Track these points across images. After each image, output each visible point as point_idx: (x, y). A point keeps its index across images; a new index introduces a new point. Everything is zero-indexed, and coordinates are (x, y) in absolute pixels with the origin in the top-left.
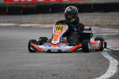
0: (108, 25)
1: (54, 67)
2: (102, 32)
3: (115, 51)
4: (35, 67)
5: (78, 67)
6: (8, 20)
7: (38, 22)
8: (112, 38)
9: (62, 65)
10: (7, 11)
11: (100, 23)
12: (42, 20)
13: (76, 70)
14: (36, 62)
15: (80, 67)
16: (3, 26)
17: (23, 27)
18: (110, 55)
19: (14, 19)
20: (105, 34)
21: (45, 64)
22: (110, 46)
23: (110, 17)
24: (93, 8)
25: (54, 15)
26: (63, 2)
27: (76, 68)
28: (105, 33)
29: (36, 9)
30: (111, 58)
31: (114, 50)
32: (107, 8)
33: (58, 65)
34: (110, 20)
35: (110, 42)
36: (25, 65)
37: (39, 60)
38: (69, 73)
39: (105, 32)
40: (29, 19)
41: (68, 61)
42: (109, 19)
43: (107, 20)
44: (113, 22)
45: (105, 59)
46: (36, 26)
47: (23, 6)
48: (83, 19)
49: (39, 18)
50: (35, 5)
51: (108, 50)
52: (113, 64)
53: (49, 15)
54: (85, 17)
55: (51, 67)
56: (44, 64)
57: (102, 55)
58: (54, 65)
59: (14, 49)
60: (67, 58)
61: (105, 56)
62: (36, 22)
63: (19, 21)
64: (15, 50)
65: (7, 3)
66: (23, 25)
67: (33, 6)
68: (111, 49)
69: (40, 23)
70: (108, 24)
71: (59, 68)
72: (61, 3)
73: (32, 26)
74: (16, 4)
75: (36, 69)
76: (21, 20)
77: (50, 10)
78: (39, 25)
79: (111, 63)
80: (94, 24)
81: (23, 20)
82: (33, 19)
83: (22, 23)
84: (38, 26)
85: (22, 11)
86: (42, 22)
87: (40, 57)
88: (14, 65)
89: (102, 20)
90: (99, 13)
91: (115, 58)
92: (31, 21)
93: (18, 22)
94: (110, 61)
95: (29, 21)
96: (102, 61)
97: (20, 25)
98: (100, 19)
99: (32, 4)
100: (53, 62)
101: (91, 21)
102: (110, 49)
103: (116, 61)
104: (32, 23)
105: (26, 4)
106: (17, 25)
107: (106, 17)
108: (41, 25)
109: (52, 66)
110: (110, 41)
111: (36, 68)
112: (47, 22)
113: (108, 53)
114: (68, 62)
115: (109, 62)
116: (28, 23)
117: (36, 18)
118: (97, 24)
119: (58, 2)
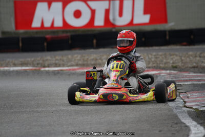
0: (194, 67)
2: (183, 79)
3: (202, 111)
6: (22, 60)
7: (73, 63)
8: (199, 90)
10: (21, 45)
11: (180, 64)
12: (80, 60)
16: (13, 71)
17: (48, 72)
18: (192, 118)
19: (33, 59)
20: (186, 83)
22: (194, 104)
23: (198, 53)
24: (168, 37)
25: (101, 50)
26: (117, 28)
28: (187, 81)
29: (70, 42)
30: (195, 123)
31: (200, 109)
32: (192, 37)
34: (198, 58)
35: (195, 97)
39: (187, 79)
42: (196, 56)
43: (191, 58)
44: (203, 62)
45: (183, 125)
46: (70, 70)
47: (48, 36)
48: (150, 56)
49: (76, 56)
50: (69, 34)
51: (190, 109)
52: (196, 134)
53: (92, 50)
54: (154, 54)
57: (179, 119)
59: (28, 110)
61: (183, 121)
62: (69, 64)
63: (41, 62)
64: (30, 112)
65: (21, 31)
66: (47, 69)
67: (64, 35)
68: (194, 107)
69: (77, 65)
70: (195, 64)
72: (114, 30)
73: (61, 70)
74: (37, 33)
76: (43, 61)
77: (95, 41)
79: (193, 132)
80: (171, 65)
81: (47, 60)
82: (65, 58)
83: (46, 65)
84: (73, 70)
85: (45, 44)
89: (183, 58)
90: (178, 47)
91: (201, 124)
92: (61, 62)
93: (38, 64)
94: (192, 128)
95: (57, 62)
96: (177, 128)
97: (43, 69)
98: (181, 57)
99: (63, 32)
101: (165, 61)
102: (193, 109)
103: (202, 128)
104: (63, 65)
105: (54, 32)
106: (38, 68)
107: (191, 53)
108: (78, 69)
110: (195, 94)
112: (89, 62)
113: (190, 116)
115: (190, 130)
116: (56, 65)
117: (70, 56)
118: (174, 65)
119: (108, 28)
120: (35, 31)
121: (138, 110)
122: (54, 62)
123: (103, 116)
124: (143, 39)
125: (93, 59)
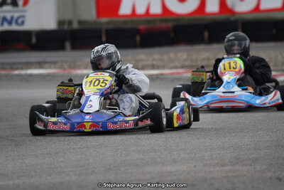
1: (218, 171)
4: (171, 172)
5: (275, 172)
7: (176, 64)
9: (237, 167)
10: (104, 38)
13: (271, 178)
14: (175, 162)
15: (279, 173)
21: (195, 167)
25: (215, 46)
26: (237, 16)
27: (269, 174)
29: (172, 35)
33: (227, 168)
36: (148, 169)
37: (182, 156)
38: (253, 187)
40: (157, 57)
41: (250, 157)
46: (173, 74)
47: (142, 27)
49: (180, 54)
50: (170, 25)
53: (202, 47)
55: (210, 172)
56: (192, 166)
58: (218, 168)
60: (248, 150)
62: (172, 65)
65: (104, 20)
67: (163, 25)
69: (182, 67)
71: (230, 174)
72: (233, 18)
73: (162, 74)
74: (125, 22)
75: (175, 178)
77: (206, 34)
78: (181, 70)
81: (141, 60)
82: (165, 57)
83: (140, 66)
84: (178, 73)
85: (138, 38)
86: (187, 63)
87: (182, 149)
88: (122, 169)
92: (160, 63)
95: (155, 63)
99: (162, 21)
100: (216, 161)
104: (164, 67)
105: (149, 22)
108: (184, 73)
109: (212, 170)
111: (175, 175)
114: (250, 159)
116: (154, 67)
117: (172, 55)
119: (224, 16)
120: (123, 19)
121: (275, 130)
122: (150, 62)
123: (227, 139)
124: (274, 31)
125: (203, 59)
